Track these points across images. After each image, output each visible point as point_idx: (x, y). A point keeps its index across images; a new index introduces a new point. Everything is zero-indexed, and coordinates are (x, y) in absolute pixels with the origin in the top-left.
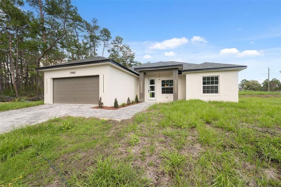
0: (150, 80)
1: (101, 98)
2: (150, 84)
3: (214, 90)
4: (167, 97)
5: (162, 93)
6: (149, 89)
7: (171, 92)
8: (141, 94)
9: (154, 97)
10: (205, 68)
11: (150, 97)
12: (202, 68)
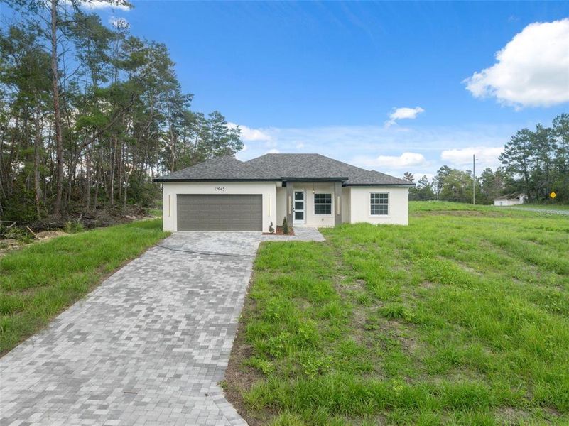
0: (296, 192)
1: (272, 223)
2: (296, 199)
3: (384, 210)
4: (323, 220)
5: (315, 213)
6: (294, 207)
7: (329, 212)
8: (290, 216)
9: (302, 219)
10: (374, 183)
11: (296, 219)
12: (370, 183)
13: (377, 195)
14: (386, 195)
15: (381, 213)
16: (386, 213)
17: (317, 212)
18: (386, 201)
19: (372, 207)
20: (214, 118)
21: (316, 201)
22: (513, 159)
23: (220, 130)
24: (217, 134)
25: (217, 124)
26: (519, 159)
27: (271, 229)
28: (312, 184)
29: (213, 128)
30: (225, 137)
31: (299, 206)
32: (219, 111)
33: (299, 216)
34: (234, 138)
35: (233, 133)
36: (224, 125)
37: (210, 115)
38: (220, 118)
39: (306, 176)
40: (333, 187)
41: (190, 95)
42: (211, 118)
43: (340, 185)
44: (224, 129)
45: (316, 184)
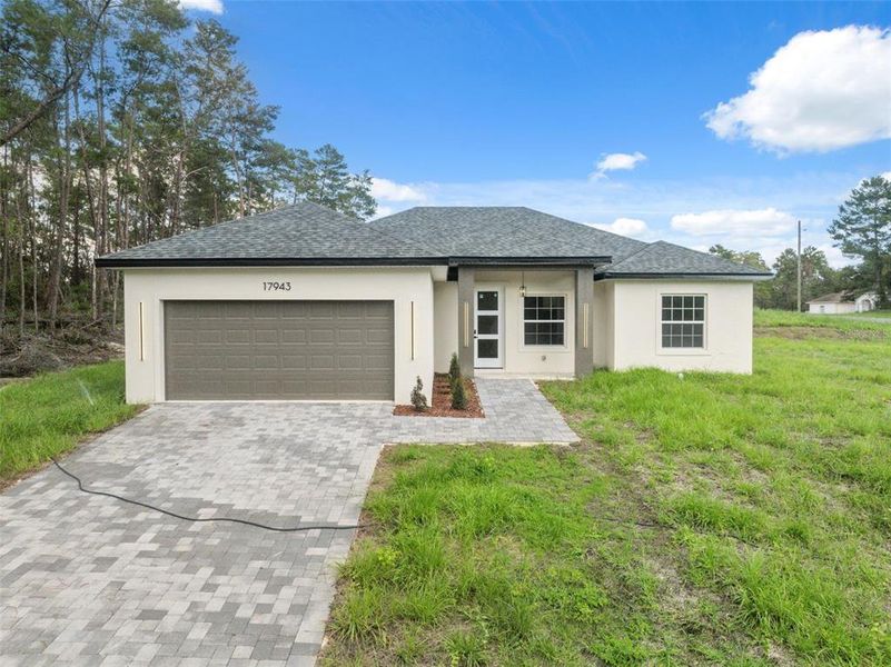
0: (479, 293)
1: (419, 381)
2: (479, 309)
3: (693, 337)
4: (544, 358)
5: (526, 343)
6: (476, 328)
7: (558, 340)
8: (465, 351)
9: (495, 356)
10: (671, 270)
11: (480, 356)
12: (663, 270)
13: (677, 301)
14: (700, 301)
15: (687, 343)
16: (699, 343)
17: (529, 340)
18: (700, 316)
19: (666, 328)
20: (324, 157)
21: (528, 315)
22: (854, 230)
23: (334, 180)
24: (331, 186)
25: (330, 167)
26: (863, 231)
27: (417, 397)
28: (518, 273)
29: (323, 176)
30: (344, 191)
31: (488, 325)
32: (333, 146)
33: (488, 349)
34: (360, 193)
35: (358, 183)
36: (341, 171)
37: (317, 152)
38: (334, 158)
39: (506, 254)
40: (571, 280)
41: (274, 109)
42: (319, 158)
43: (590, 275)
44: (342, 178)
45: (528, 273)
